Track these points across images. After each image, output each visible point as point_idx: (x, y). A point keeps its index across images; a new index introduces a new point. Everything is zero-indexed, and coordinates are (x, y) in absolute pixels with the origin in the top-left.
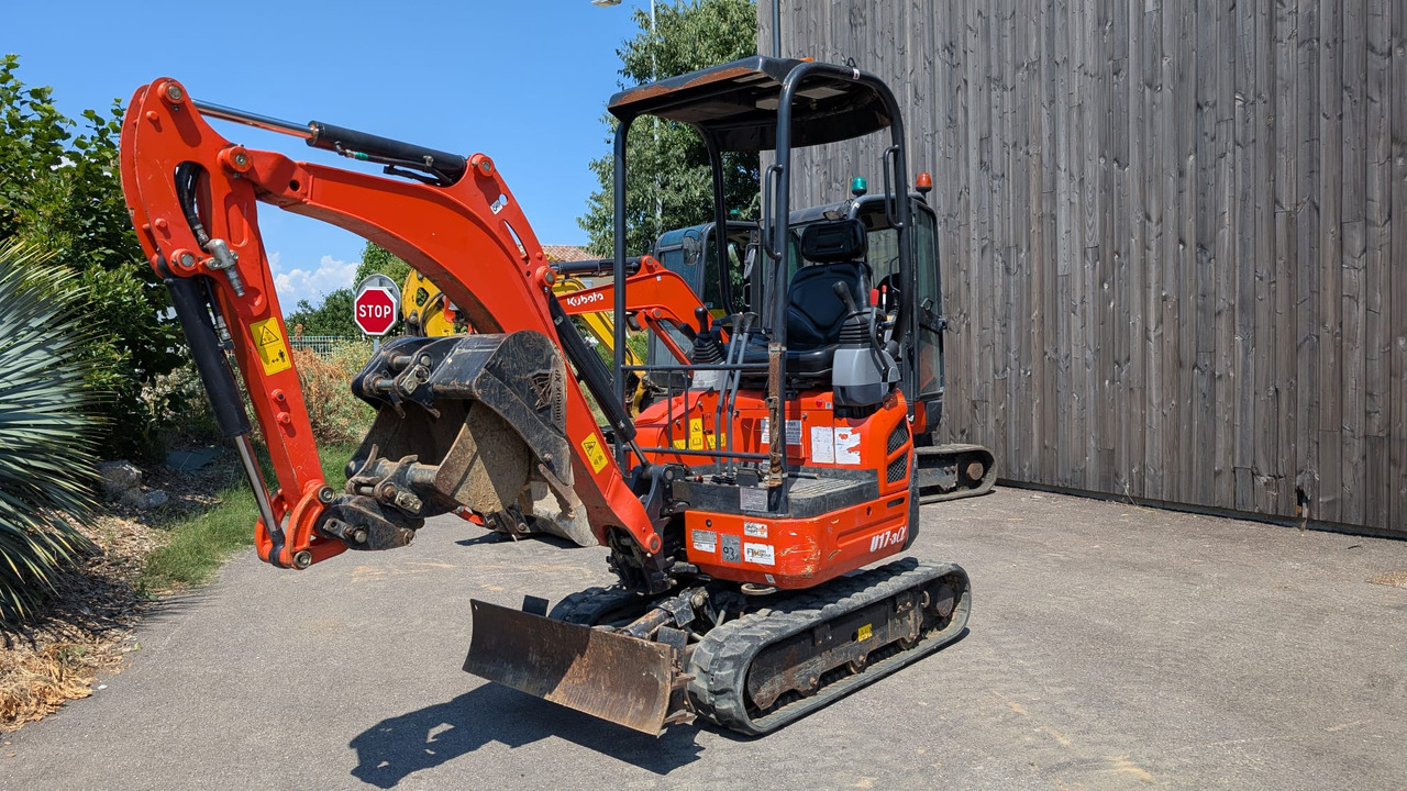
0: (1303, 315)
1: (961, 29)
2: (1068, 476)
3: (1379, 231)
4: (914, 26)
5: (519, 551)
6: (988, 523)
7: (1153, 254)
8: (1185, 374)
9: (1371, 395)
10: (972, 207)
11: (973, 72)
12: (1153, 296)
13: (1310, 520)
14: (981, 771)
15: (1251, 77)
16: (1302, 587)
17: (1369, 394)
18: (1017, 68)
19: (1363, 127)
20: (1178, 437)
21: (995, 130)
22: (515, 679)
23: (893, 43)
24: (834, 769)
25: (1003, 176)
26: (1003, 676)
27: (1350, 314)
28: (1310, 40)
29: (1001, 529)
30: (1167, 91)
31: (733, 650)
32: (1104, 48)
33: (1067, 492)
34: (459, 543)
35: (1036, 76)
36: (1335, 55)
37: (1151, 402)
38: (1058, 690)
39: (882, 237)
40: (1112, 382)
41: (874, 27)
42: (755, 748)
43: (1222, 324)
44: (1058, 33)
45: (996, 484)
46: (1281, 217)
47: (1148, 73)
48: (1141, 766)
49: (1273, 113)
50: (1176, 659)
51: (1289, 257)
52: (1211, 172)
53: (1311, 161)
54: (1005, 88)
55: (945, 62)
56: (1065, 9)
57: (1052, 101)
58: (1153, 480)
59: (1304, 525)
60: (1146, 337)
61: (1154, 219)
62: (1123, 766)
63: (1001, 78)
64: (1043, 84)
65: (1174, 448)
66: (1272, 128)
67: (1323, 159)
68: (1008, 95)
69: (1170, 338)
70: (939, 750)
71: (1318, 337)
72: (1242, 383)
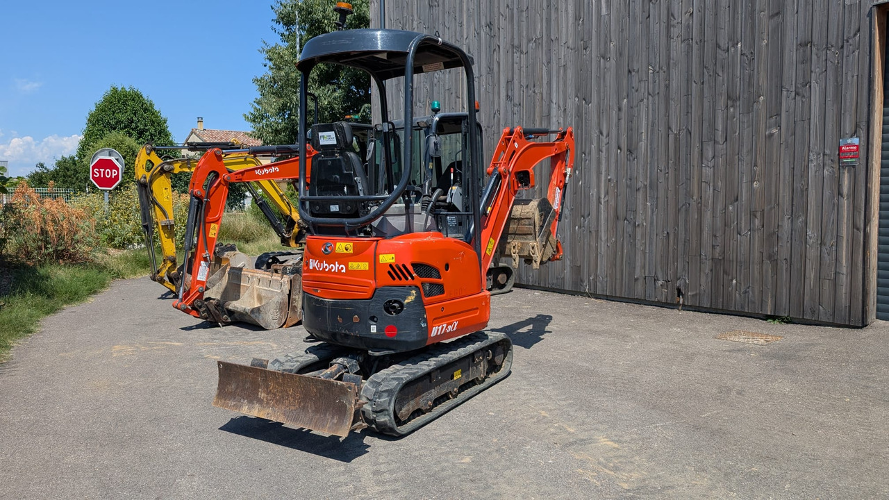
0: (682, 192)
1: (496, 15)
2: (555, 282)
3: (721, 147)
4: (469, 10)
5: (225, 334)
6: (511, 309)
7: (603, 155)
8: (620, 223)
9: (715, 236)
10: (501, 122)
11: (503, 41)
12: (603, 179)
13: (684, 305)
14: (529, 449)
15: (657, 57)
16: (682, 342)
17: (714, 236)
18: (529, 41)
19: (714, 89)
20: (615, 259)
21: (516, 77)
22: (249, 409)
23: (456, 19)
24: (448, 453)
25: (520, 104)
26: (533, 396)
27: (706, 192)
28: (688, 39)
29: (520, 313)
30: (613, 62)
31: (388, 386)
32: (579, 34)
33: (553, 290)
34: (182, 329)
35: (540, 46)
36: (701, 49)
37: (601, 239)
38: (564, 403)
39: (448, 138)
40: (580, 227)
41: (444, 8)
42: (400, 445)
43: (640, 195)
44: (553, 22)
45: (514, 286)
46: (671, 137)
47: (602, 50)
48: (612, 441)
49: (668, 78)
50: (623, 383)
51: (675, 159)
52: (636, 109)
53: (687, 107)
54: (522, 52)
55: (486, 34)
56: (557, 9)
57: (549, 62)
58: (602, 284)
59: (680, 308)
60: (599, 202)
61: (605, 134)
62: (603, 441)
63: (519, 46)
64: (544, 52)
65: (613, 265)
66: (667, 87)
67: (693, 106)
68: (523, 56)
69: (612, 203)
70: (505, 438)
71: (689, 204)
72: (650, 229)
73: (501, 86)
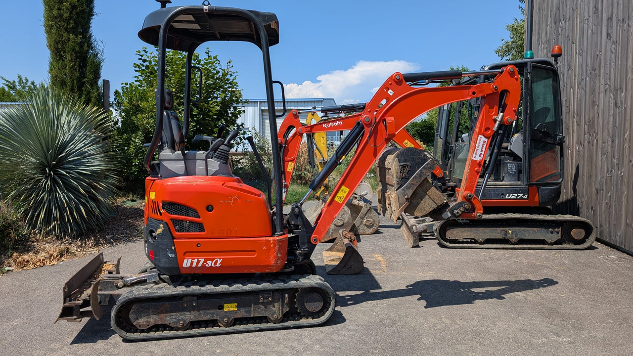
10: (602, 64)
21: (615, 12)
25: (617, 42)
73: (603, 25)
